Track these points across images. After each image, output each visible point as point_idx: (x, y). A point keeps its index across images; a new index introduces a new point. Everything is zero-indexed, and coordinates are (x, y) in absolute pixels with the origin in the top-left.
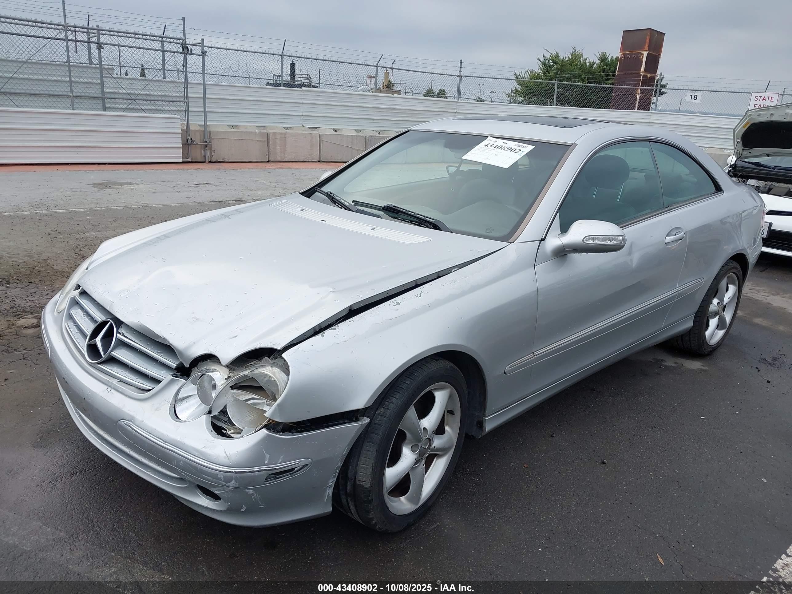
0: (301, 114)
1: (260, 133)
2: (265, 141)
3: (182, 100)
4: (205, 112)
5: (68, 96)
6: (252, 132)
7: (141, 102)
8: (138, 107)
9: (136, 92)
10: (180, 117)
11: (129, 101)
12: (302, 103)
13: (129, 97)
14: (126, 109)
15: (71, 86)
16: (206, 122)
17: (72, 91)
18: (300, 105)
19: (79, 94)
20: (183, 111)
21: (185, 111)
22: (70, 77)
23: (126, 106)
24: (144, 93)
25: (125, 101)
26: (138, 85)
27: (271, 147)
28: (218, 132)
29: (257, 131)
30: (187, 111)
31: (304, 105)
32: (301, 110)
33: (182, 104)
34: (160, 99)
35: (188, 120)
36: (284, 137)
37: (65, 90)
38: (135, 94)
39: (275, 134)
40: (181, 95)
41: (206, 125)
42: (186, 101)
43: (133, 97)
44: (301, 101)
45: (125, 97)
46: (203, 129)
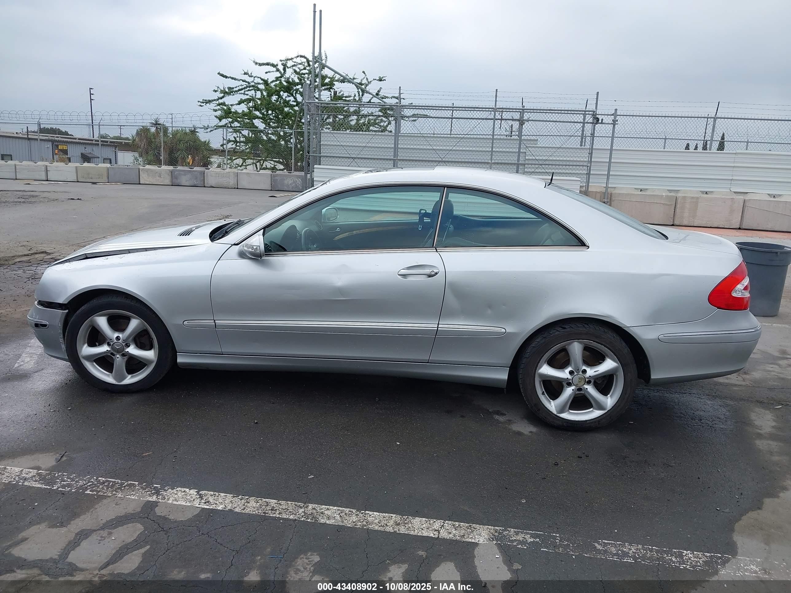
0: (731, 178)
1: (667, 196)
2: (671, 205)
3: (585, 164)
4: (608, 175)
5: (488, 163)
6: (657, 195)
7: (547, 166)
8: (543, 170)
9: (544, 158)
10: (580, 179)
11: (537, 166)
12: (734, 167)
13: (537, 162)
14: (533, 172)
15: (492, 155)
16: (607, 185)
17: (491, 159)
18: (732, 169)
19: (496, 161)
20: (584, 174)
21: (587, 174)
22: (492, 148)
23: (533, 170)
24: (551, 158)
25: (533, 166)
26: (546, 152)
27: (678, 210)
28: (620, 194)
29: (664, 194)
30: (589, 174)
31: (735, 169)
32: (732, 174)
33: (585, 168)
34: (564, 163)
35: (588, 182)
36: (695, 201)
37: (487, 158)
38: (543, 160)
39: (684, 198)
40: (585, 160)
41: (607, 186)
42: (589, 165)
43: (541, 163)
44: (733, 165)
45: (534, 162)
46: (604, 190)
